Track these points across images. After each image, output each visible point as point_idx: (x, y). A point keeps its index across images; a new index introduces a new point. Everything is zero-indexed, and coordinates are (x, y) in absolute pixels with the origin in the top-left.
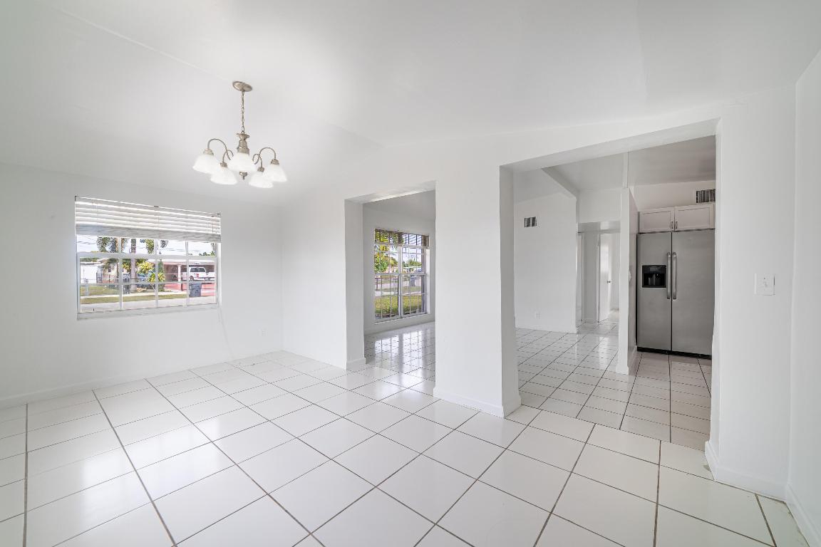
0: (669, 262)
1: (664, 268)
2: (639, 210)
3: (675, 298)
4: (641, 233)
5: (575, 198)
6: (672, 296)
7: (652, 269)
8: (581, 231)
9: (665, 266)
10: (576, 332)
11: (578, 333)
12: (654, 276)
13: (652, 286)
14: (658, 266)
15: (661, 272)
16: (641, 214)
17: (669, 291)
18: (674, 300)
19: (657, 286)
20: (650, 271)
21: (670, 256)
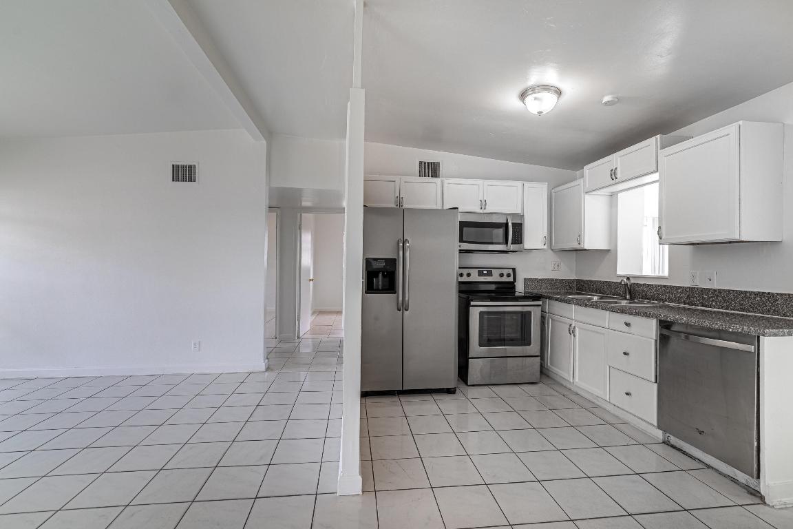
0: (401, 253)
1: (392, 262)
3: (407, 310)
5: (265, 142)
6: (403, 307)
7: (376, 265)
8: (274, 204)
9: (395, 259)
10: (263, 369)
11: (268, 369)
12: (380, 275)
13: (378, 291)
14: (384, 259)
15: (389, 269)
17: (401, 299)
18: (406, 313)
19: (384, 291)
20: (375, 267)
21: (401, 244)
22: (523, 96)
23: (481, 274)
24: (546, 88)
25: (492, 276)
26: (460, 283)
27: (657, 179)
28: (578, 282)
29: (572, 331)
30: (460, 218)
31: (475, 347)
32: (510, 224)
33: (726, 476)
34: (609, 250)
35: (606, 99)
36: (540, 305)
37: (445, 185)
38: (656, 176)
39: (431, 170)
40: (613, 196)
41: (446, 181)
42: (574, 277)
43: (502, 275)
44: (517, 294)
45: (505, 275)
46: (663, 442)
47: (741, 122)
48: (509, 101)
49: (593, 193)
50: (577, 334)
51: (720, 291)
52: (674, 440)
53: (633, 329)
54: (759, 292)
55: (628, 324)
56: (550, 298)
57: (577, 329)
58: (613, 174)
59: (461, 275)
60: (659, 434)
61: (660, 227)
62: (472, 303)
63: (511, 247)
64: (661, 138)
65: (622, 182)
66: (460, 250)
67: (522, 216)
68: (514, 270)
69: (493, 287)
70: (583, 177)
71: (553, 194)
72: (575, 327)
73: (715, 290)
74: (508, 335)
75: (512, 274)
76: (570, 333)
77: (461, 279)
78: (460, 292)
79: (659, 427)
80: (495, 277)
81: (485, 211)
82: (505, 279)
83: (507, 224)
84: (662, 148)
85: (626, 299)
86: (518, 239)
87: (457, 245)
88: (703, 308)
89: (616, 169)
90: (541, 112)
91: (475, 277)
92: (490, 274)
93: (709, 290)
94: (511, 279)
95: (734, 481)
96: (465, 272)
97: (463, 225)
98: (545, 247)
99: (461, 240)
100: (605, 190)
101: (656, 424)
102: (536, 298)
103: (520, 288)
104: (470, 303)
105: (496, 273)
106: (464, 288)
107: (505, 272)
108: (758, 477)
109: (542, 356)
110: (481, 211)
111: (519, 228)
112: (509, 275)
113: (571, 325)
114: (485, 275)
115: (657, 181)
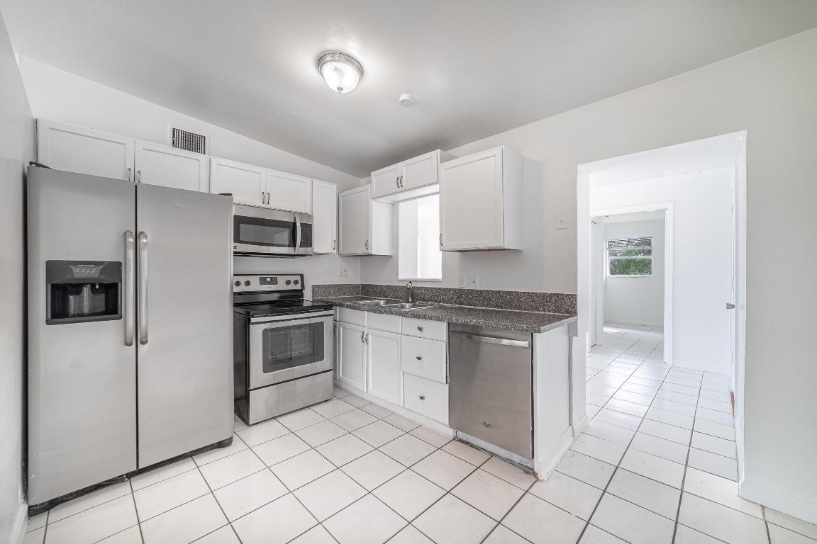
0: (131, 253)
1: (116, 267)
2: (35, 116)
3: (144, 343)
4: (38, 165)
6: (137, 339)
7: (79, 273)
9: (119, 264)
12: (86, 291)
13: (80, 317)
14: (97, 264)
15: (108, 280)
16: (40, 125)
17: (129, 325)
18: (142, 348)
19: (94, 315)
20: (76, 276)
21: (132, 240)
22: (320, 62)
23: (263, 281)
24: (349, 59)
25: (277, 283)
26: (235, 294)
27: (438, 190)
28: (364, 287)
29: (364, 339)
30: (235, 211)
31: (257, 374)
32: (298, 225)
33: (506, 460)
34: (391, 256)
35: (404, 97)
36: (332, 315)
37: (214, 166)
38: (436, 188)
39: (190, 142)
40: (394, 205)
41: (214, 160)
42: (359, 282)
43: (288, 282)
44: (305, 304)
45: (292, 281)
46: (454, 439)
47: (503, 147)
48: (303, 65)
49: (379, 200)
50: (370, 342)
51: (482, 292)
52: (461, 435)
53: (425, 333)
54: (509, 292)
55: (420, 329)
56: (341, 305)
57: (370, 337)
58: (399, 181)
59: (238, 284)
60: (450, 432)
61: (441, 235)
62: (253, 320)
63: (300, 250)
64: (440, 153)
65: (407, 190)
66: (235, 253)
67: (310, 217)
68: (302, 276)
69: (275, 297)
70: (371, 183)
71: (341, 198)
72: (367, 335)
73: (478, 291)
74: (295, 354)
75: (300, 281)
76: (363, 342)
77: (237, 289)
78: (236, 305)
79: (451, 426)
80: (281, 285)
81: (268, 206)
82: (292, 287)
83: (295, 224)
84: (442, 162)
85: (408, 302)
86: (307, 241)
87: (230, 245)
88: (469, 307)
89: (402, 177)
90: (342, 89)
91: (256, 286)
92: (274, 281)
93: (473, 291)
94: (298, 287)
95: (512, 462)
96: (243, 280)
97: (239, 221)
98: (335, 251)
99: (237, 239)
100: (389, 198)
101: (448, 423)
102: (329, 306)
103: (308, 296)
104: (249, 320)
105: (282, 280)
106: (241, 300)
107: (292, 279)
108: (533, 457)
109: (334, 369)
110: (264, 205)
111: (307, 229)
112: (296, 282)
113: (363, 332)
114: (268, 283)
115: (438, 193)
